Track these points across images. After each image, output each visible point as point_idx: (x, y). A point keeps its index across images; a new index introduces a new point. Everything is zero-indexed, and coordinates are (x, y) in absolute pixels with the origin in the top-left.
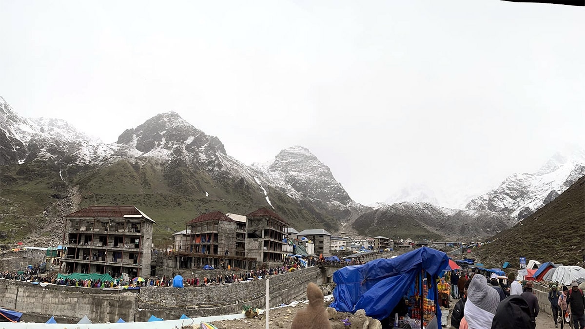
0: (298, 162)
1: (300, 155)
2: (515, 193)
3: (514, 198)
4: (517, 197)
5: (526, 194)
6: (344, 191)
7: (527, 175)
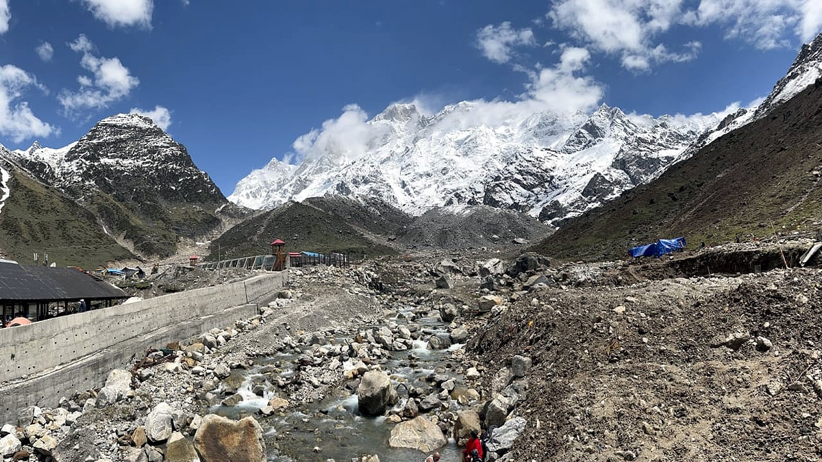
0: (121, 141)
1: (129, 127)
2: (531, 180)
3: (529, 188)
4: (534, 186)
5: (547, 181)
6: (213, 185)
7: (549, 152)
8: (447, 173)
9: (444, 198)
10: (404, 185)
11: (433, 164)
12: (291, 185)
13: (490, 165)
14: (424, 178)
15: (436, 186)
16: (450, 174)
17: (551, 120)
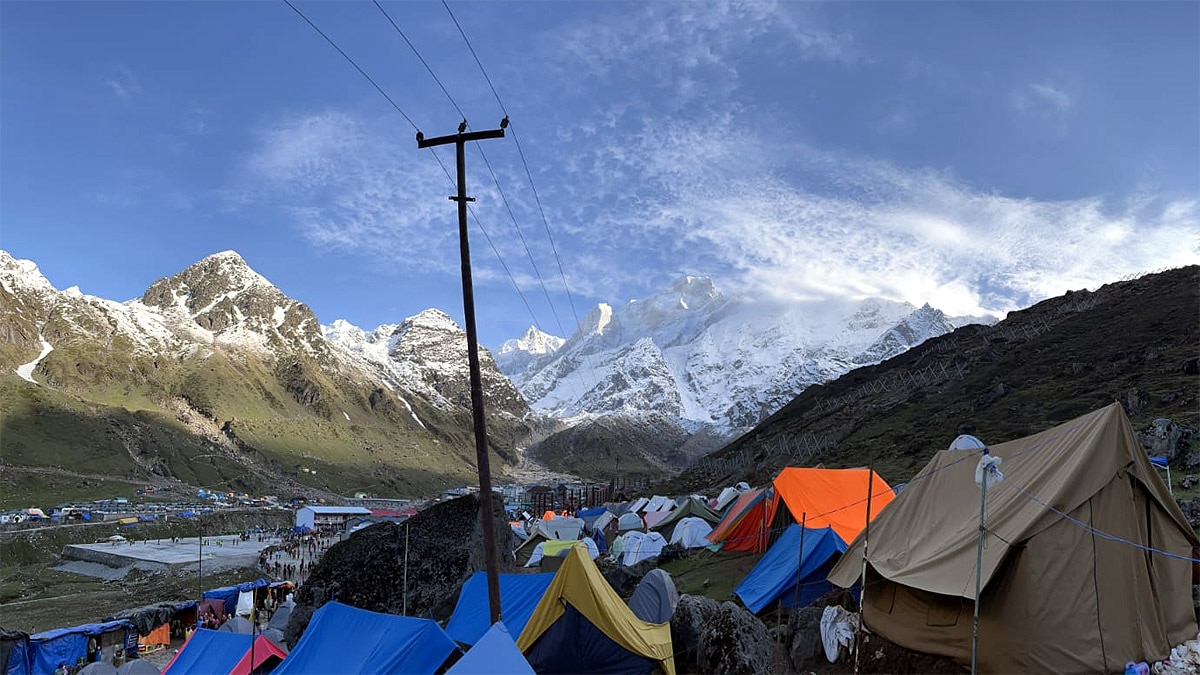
8: (741, 366)
9: (733, 397)
10: (689, 378)
11: (725, 355)
12: (556, 366)
13: (791, 360)
14: (714, 371)
15: (726, 382)
16: (744, 368)
17: (871, 311)
